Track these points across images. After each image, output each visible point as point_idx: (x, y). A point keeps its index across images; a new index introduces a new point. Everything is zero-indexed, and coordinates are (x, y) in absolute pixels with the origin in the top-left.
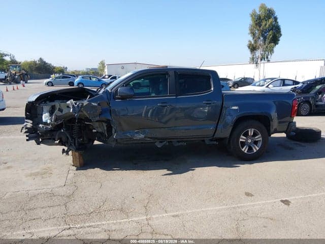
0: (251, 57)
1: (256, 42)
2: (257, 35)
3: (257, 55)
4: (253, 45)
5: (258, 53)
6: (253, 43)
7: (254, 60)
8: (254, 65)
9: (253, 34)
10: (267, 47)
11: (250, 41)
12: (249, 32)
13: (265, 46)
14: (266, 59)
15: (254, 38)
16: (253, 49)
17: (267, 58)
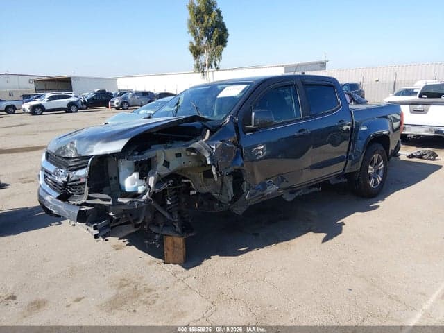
0: (196, 63)
1: (199, 43)
2: (199, 34)
3: (203, 61)
4: (195, 47)
5: (204, 58)
6: (195, 44)
7: (199, 68)
8: (201, 74)
9: (195, 33)
10: (213, 50)
11: (191, 42)
12: (188, 30)
13: (212, 49)
14: (213, 66)
15: (196, 38)
16: (197, 52)
17: (215, 64)
